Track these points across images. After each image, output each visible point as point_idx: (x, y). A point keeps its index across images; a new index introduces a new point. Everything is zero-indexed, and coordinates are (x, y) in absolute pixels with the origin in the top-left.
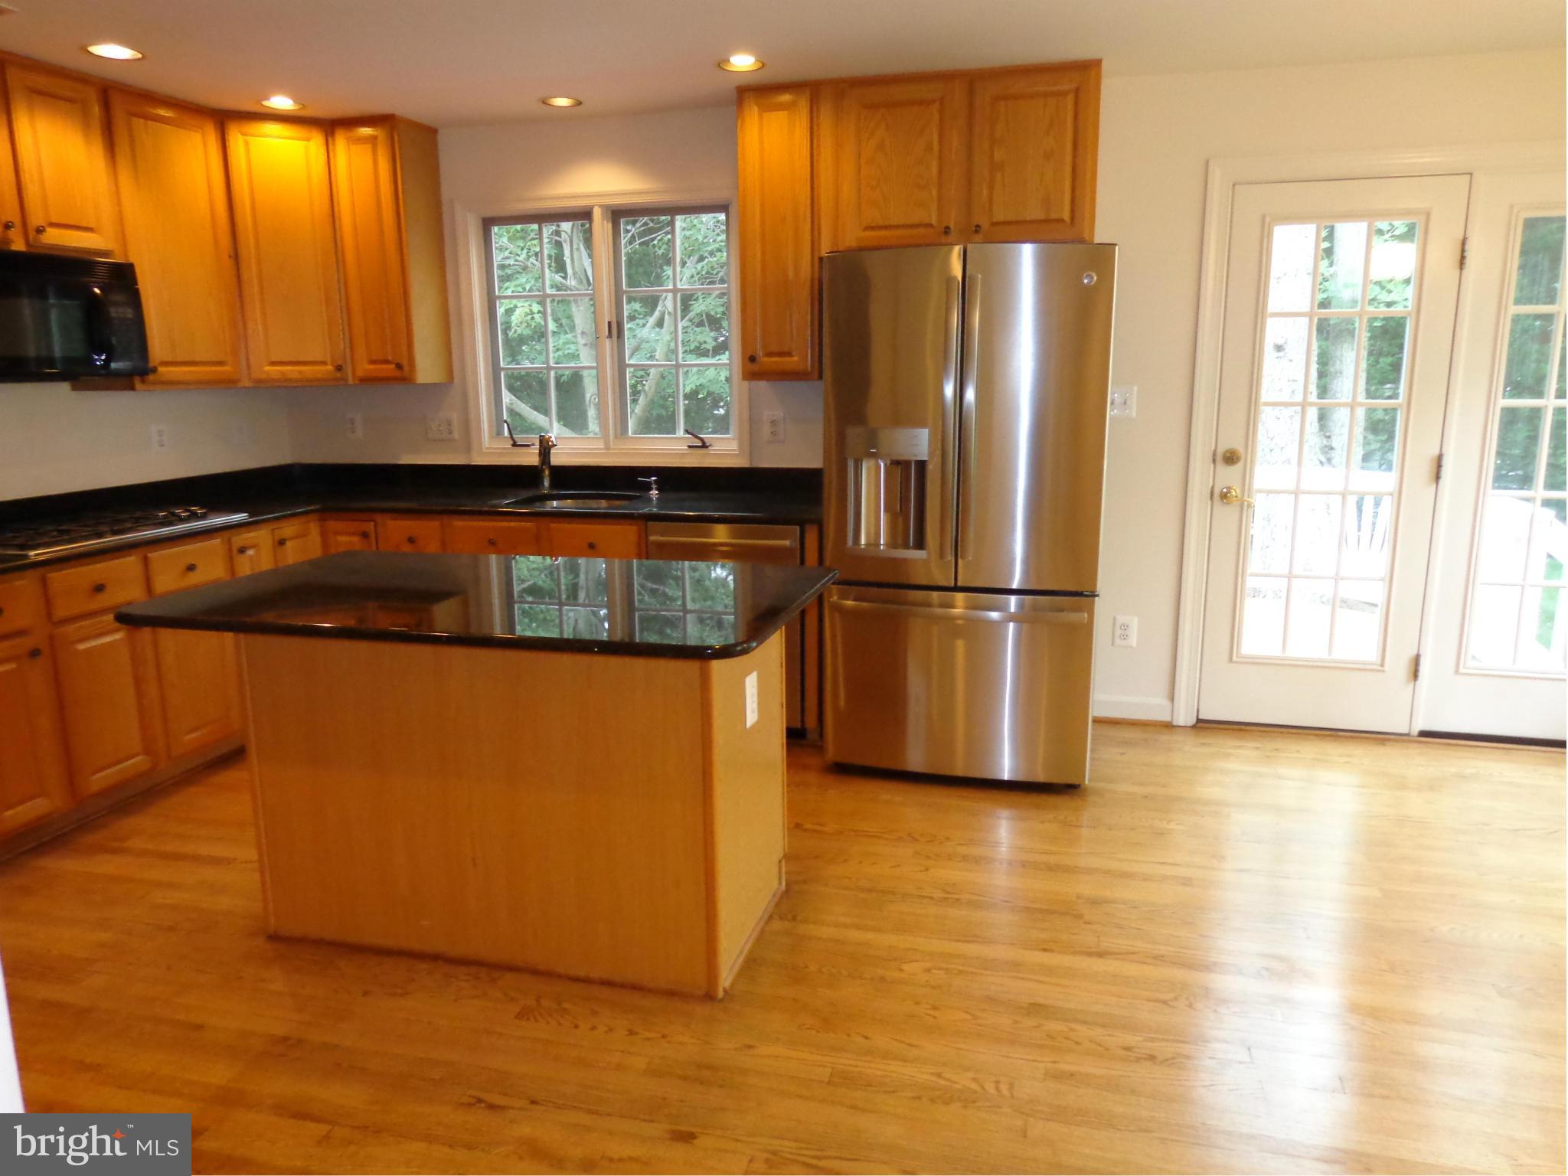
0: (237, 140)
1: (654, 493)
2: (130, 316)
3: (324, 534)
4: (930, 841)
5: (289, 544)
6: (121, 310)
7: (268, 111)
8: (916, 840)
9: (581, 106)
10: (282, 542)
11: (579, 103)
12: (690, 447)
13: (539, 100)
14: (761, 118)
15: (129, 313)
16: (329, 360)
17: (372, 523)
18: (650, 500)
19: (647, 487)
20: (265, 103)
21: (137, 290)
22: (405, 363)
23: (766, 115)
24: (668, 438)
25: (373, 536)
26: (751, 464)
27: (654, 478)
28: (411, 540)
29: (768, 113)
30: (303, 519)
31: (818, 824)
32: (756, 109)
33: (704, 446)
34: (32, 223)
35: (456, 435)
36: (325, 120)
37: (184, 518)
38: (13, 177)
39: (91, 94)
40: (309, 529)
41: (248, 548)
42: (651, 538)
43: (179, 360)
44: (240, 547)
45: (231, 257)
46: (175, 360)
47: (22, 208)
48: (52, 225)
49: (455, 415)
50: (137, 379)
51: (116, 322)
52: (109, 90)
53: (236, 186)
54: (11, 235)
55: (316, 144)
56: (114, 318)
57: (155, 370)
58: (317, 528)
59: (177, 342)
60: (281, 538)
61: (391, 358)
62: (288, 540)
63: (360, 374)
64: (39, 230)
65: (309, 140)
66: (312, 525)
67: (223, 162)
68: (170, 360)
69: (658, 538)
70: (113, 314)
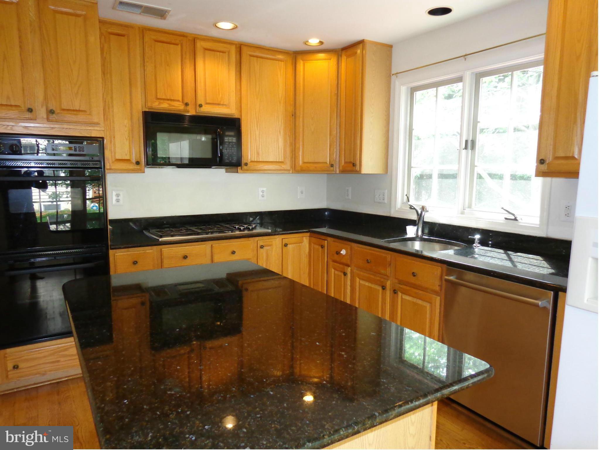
0: (300, 65)
2: (235, 141)
3: (310, 243)
5: (290, 246)
6: (230, 138)
7: (310, 48)
10: (286, 245)
12: (506, 219)
16: (328, 163)
17: (326, 241)
21: (240, 130)
22: (357, 163)
25: (326, 248)
26: (547, 235)
27: (478, 235)
28: (338, 253)
30: (301, 235)
33: (516, 219)
34: (199, 102)
35: (386, 201)
36: (339, 49)
37: (242, 229)
38: (193, 85)
39: (233, 50)
40: (303, 240)
41: (266, 246)
42: (446, 277)
43: (260, 160)
44: (262, 246)
45: (293, 115)
46: (258, 160)
47: (196, 96)
48: (207, 104)
49: (386, 191)
50: (239, 168)
51: (227, 143)
52: (242, 46)
53: (297, 85)
54: (189, 108)
55: (333, 61)
56: (227, 142)
57: (246, 164)
58: (307, 240)
59: (260, 153)
60: (287, 243)
61: (352, 160)
62: (290, 244)
63: (341, 168)
64: (201, 106)
65: (330, 60)
66: (304, 238)
67: (294, 75)
68: (256, 160)
69: (452, 278)
70: (226, 141)
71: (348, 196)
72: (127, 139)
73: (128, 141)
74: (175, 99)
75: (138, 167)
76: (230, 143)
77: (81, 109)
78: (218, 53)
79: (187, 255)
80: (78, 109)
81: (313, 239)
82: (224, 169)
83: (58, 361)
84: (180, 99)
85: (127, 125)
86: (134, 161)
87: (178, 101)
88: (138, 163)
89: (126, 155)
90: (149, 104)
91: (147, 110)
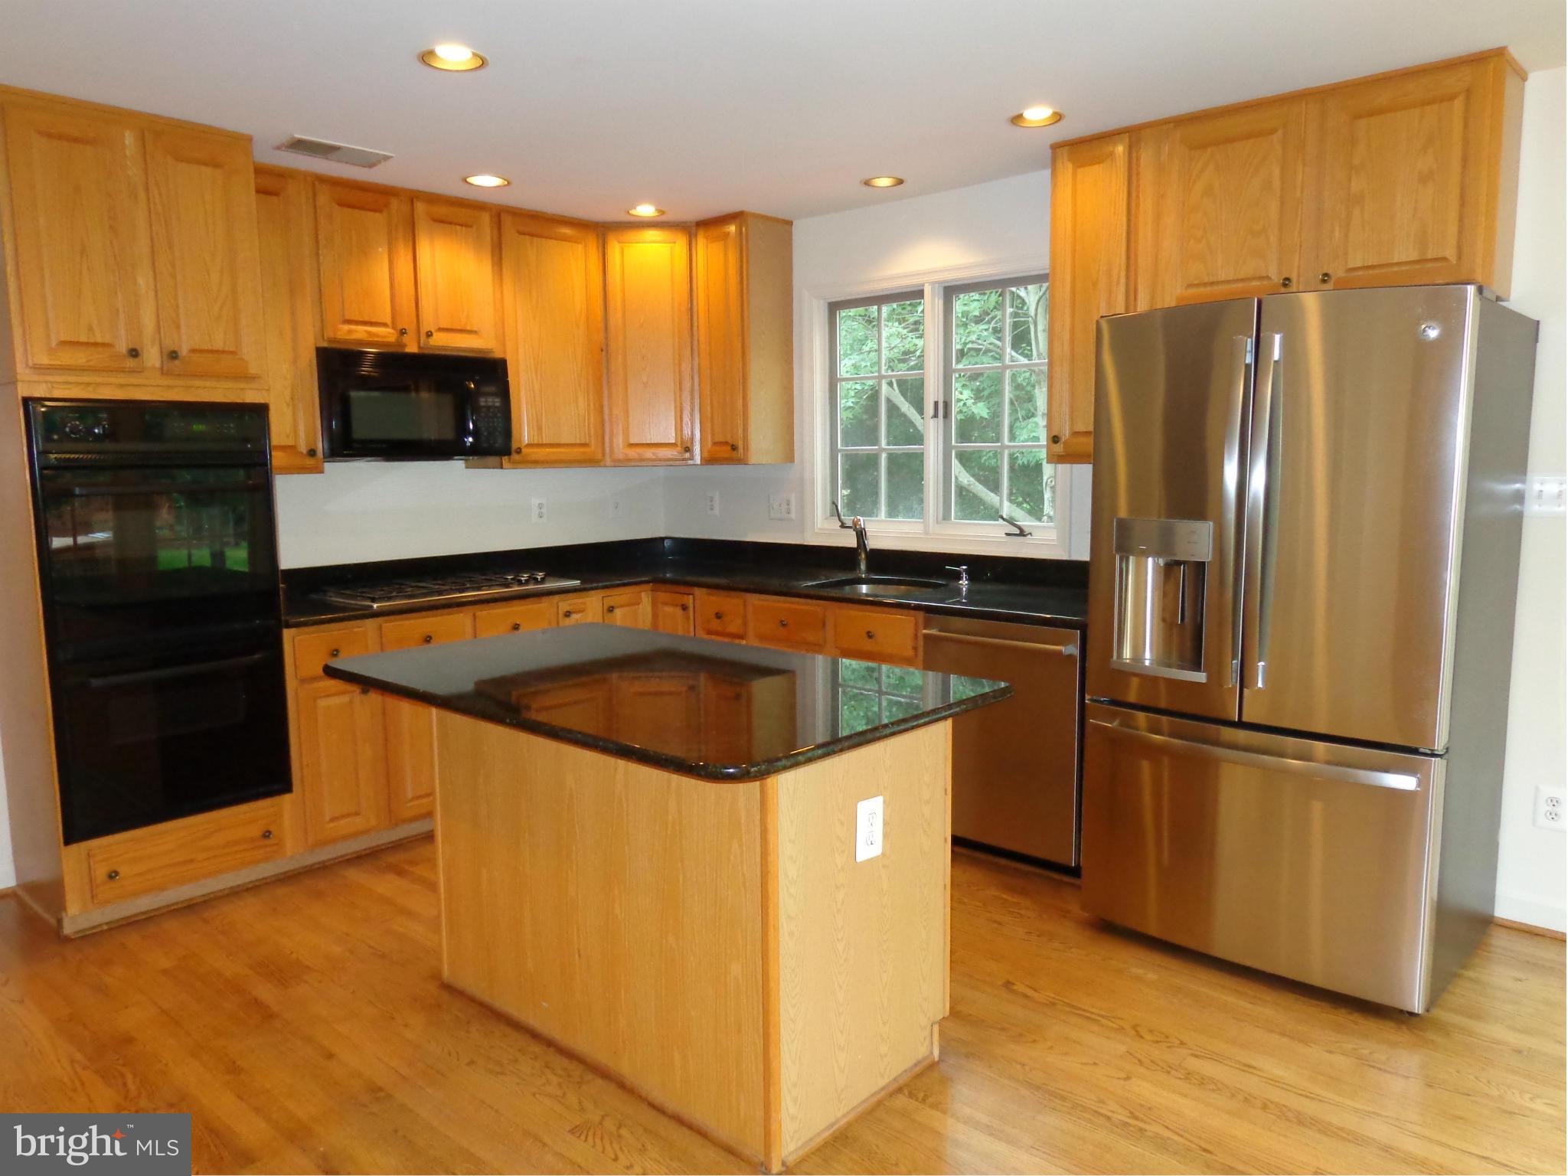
0: (614, 249)
1: (964, 582)
2: (497, 404)
3: (654, 604)
4: (1157, 1042)
5: (618, 612)
6: (490, 399)
7: (637, 219)
8: (1142, 1037)
9: (902, 185)
10: (611, 609)
11: (900, 182)
12: (1007, 534)
13: (861, 182)
14: (1075, 174)
15: (497, 402)
16: (679, 444)
17: (691, 596)
18: (959, 591)
19: (957, 576)
20: (633, 212)
21: (508, 381)
22: (740, 445)
23: (1080, 171)
24: (990, 525)
25: (691, 609)
26: (1070, 556)
27: (964, 567)
28: (718, 616)
29: (1082, 169)
30: (637, 588)
31: (1031, 988)
32: (1070, 166)
33: (1022, 533)
34: (424, 329)
35: (793, 515)
36: (690, 222)
37: (523, 582)
38: (412, 292)
39: (486, 218)
40: (641, 598)
41: (574, 612)
42: (924, 631)
43: (544, 442)
44: (568, 612)
45: (602, 350)
46: (540, 442)
47: (418, 316)
48: (440, 330)
49: (793, 495)
50: (505, 459)
51: (484, 410)
52: (502, 214)
53: (610, 288)
54: (406, 339)
55: (680, 245)
56: (483, 407)
57: (519, 451)
58: (648, 598)
59: (543, 427)
60: (612, 605)
61: (729, 439)
62: (618, 607)
63: (706, 455)
64: (429, 334)
65: (675, 243)
66: (643, 595)
67: (601, 268)
68: (536, 442)
69: (933, 632)
70: (482, 404)
71: (712, 509)
72: (288, 405)
73: (291, 407)
74: (379, 321)
75: (310, 462)
76: (488, 408)
77: (226, 349)
78: (458, 228)
79: (430, 634)
80: (220, 349)
81: (662, 596)
82: (462, 461)
83: (192, 861)
84: (389, 321)
85: (289, 377)
86: (303, 449)
87: (385, 325)
88: (312, 453)
89: (288, 436)
90: (329, 334)
91: (325, 345)
